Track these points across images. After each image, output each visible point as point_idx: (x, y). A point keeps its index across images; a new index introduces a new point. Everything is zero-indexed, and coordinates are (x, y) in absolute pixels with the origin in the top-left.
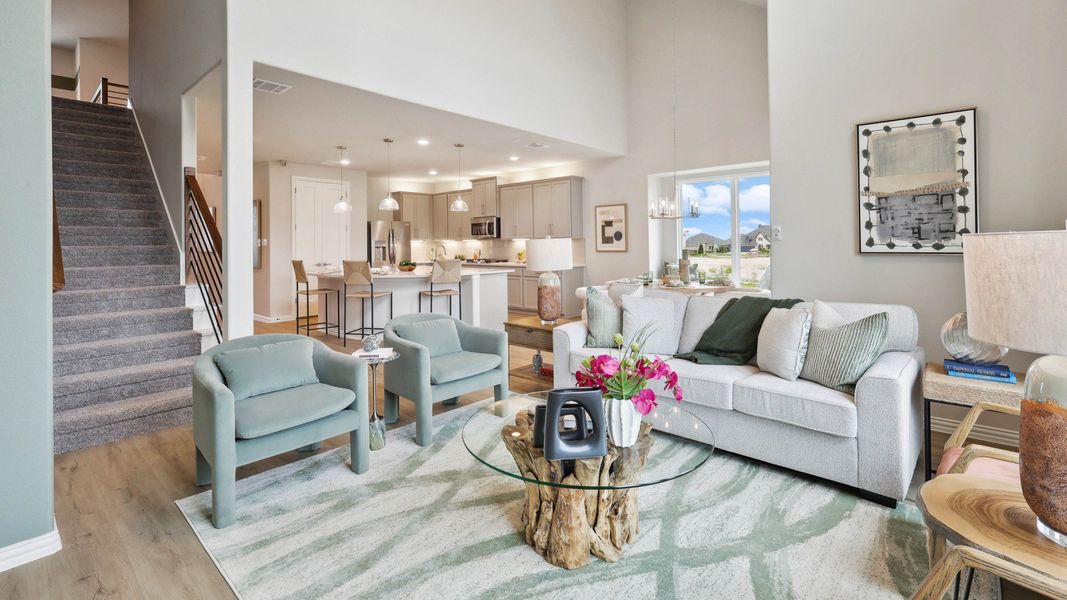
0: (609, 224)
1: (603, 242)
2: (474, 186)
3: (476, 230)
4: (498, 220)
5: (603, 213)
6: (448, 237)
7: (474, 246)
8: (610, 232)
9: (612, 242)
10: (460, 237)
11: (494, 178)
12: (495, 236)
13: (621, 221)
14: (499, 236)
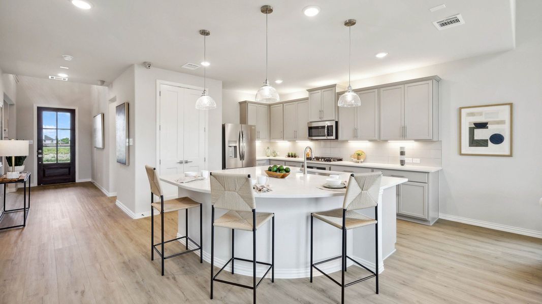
0: (483, 126)
1: (470, 146)
2: (310, 95)
3: (313, 132)
4: (337, 123)
5: (472, 114)
6: (283, 138)
7: (305, 146)
8: (480, 134)
9: (487, 146)
10: (294, 138)
11: (334, 86)
12: (334, 137)
13: (502, 122)
14: (337, 137)
